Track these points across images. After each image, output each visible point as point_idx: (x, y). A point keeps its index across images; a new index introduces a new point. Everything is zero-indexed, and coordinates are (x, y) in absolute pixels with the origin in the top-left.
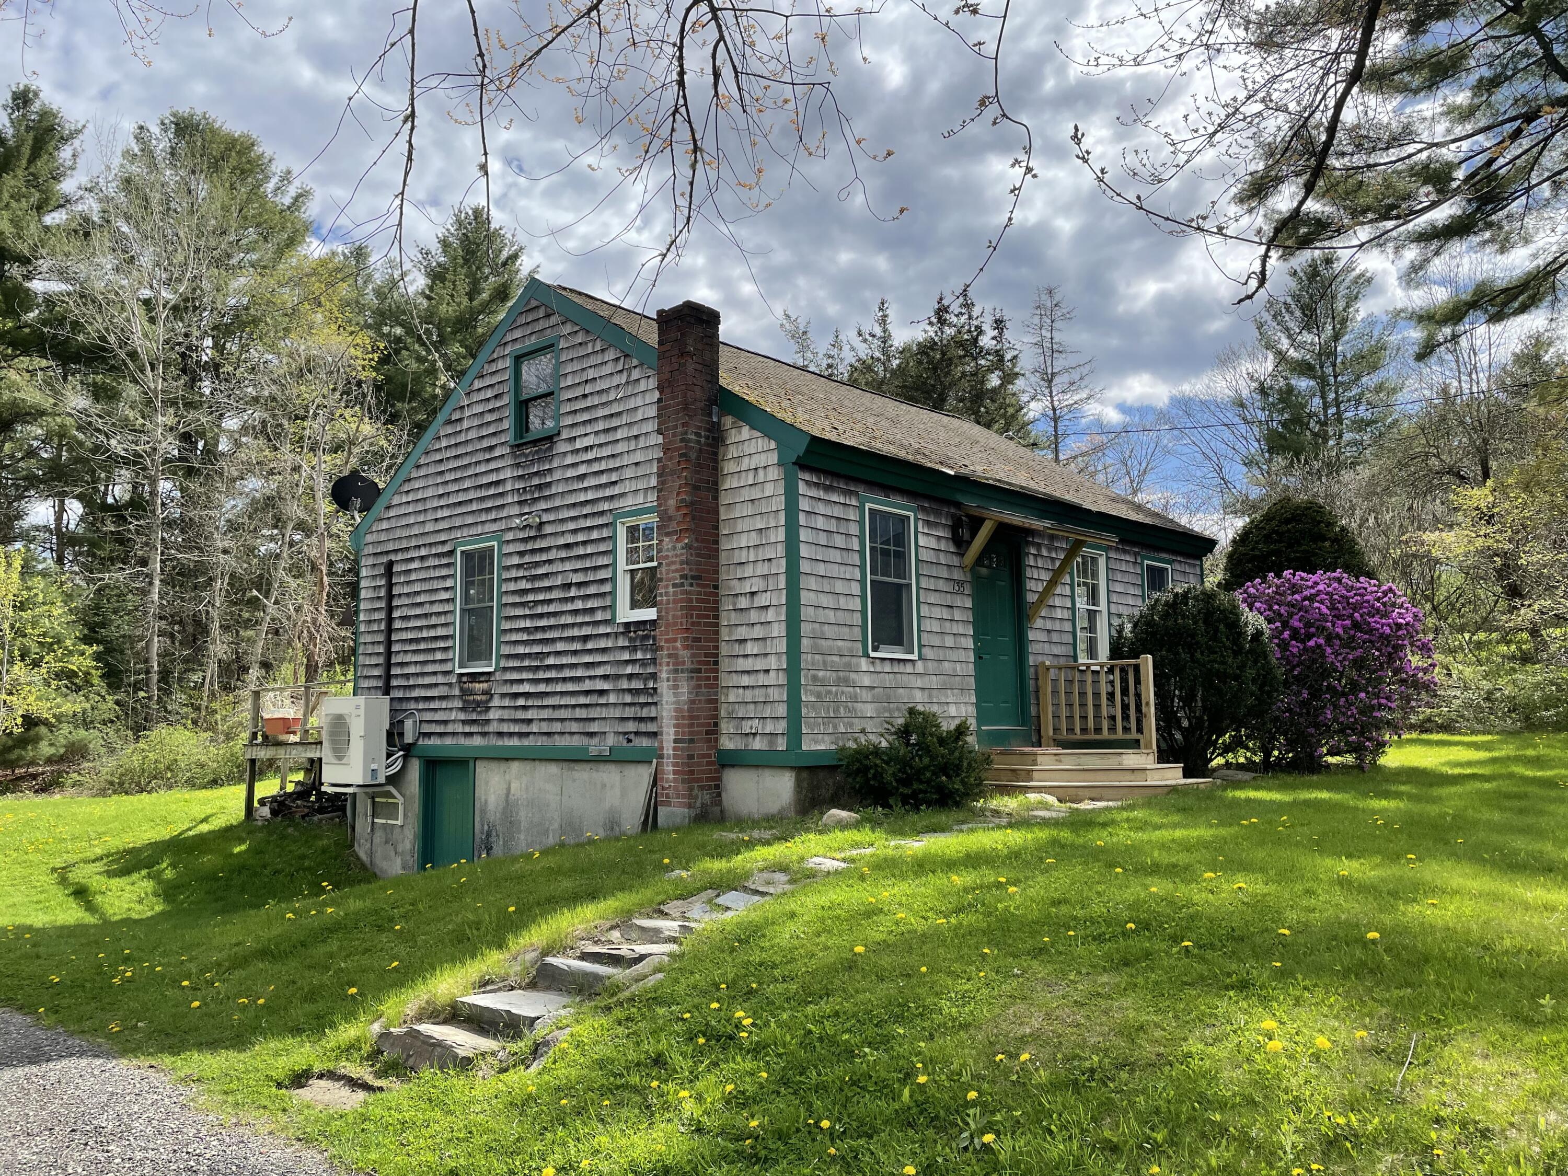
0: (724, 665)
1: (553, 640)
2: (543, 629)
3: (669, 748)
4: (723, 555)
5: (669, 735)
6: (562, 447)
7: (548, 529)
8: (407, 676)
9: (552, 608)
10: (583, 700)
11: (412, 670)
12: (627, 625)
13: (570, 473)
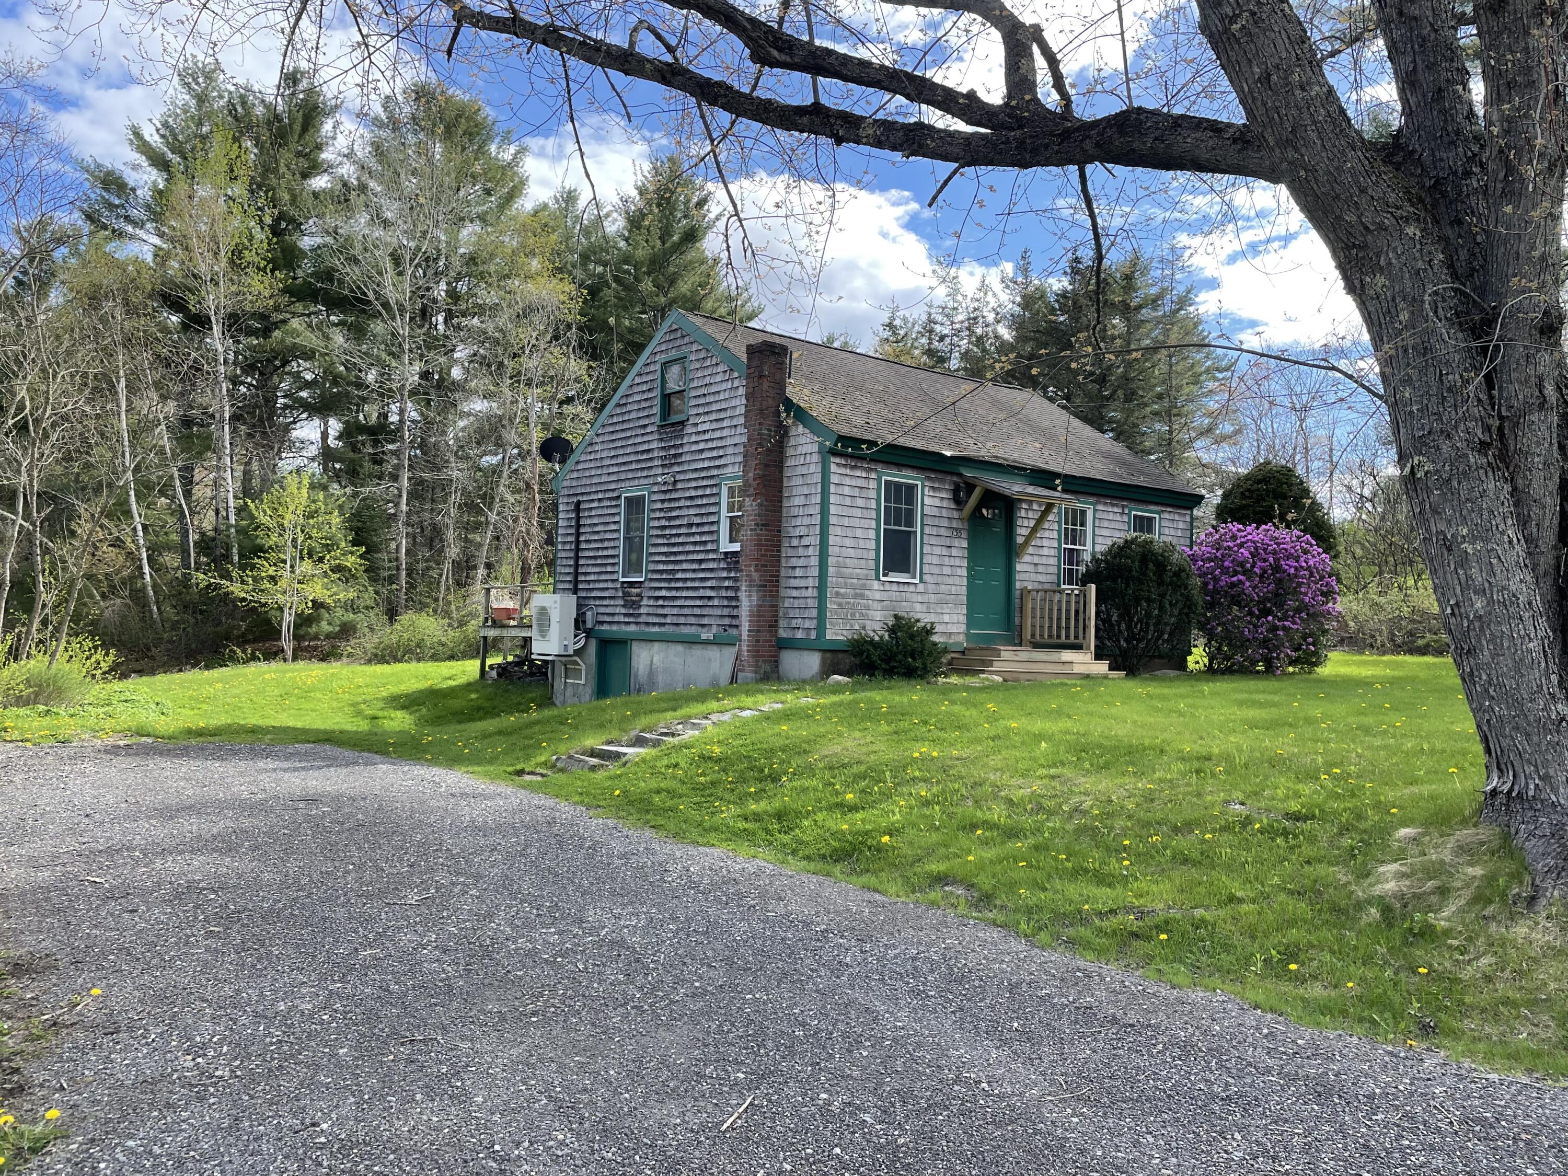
0: (783, 583)
1: (681, 561)
2: (675, 553)
3: (745, 637)
4: (784, 510)
5: (745, 626)
6: (689, 429)
7: (679, 486)
8: (588, 582)
9: (681, 540)
10: (698, 603)
11: (592, 577)
12: (726, 553)
13: (694, 448)
